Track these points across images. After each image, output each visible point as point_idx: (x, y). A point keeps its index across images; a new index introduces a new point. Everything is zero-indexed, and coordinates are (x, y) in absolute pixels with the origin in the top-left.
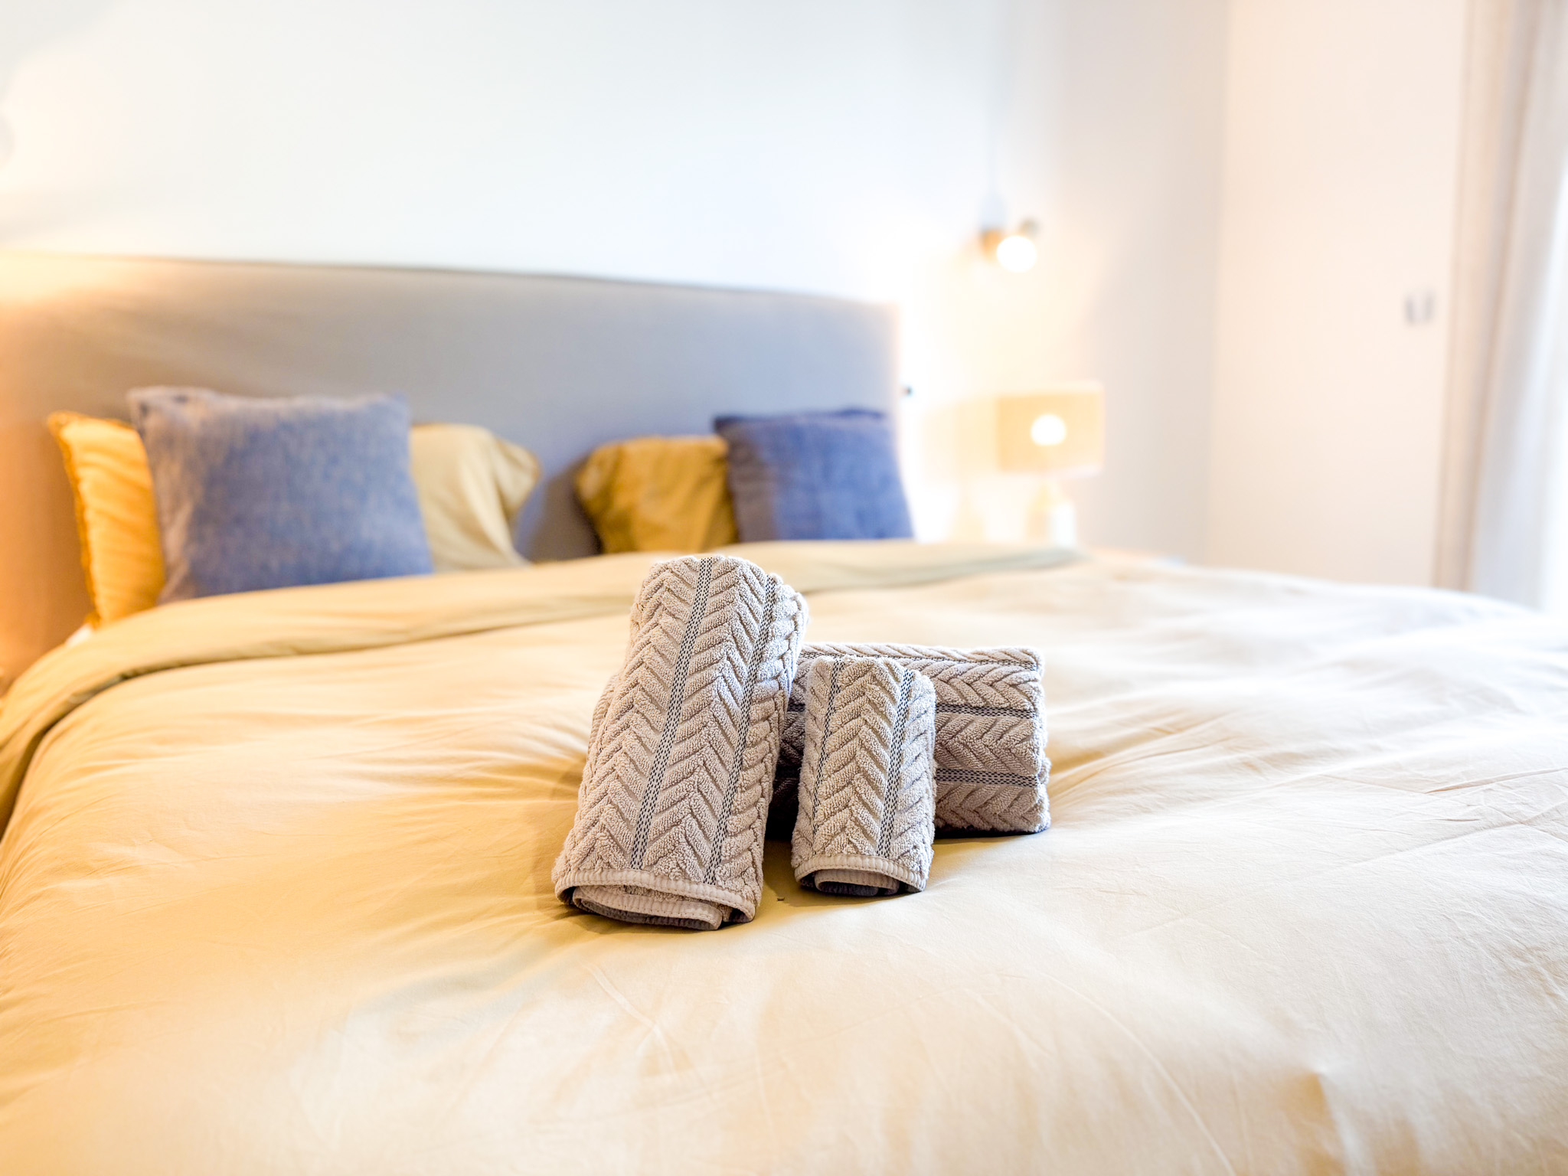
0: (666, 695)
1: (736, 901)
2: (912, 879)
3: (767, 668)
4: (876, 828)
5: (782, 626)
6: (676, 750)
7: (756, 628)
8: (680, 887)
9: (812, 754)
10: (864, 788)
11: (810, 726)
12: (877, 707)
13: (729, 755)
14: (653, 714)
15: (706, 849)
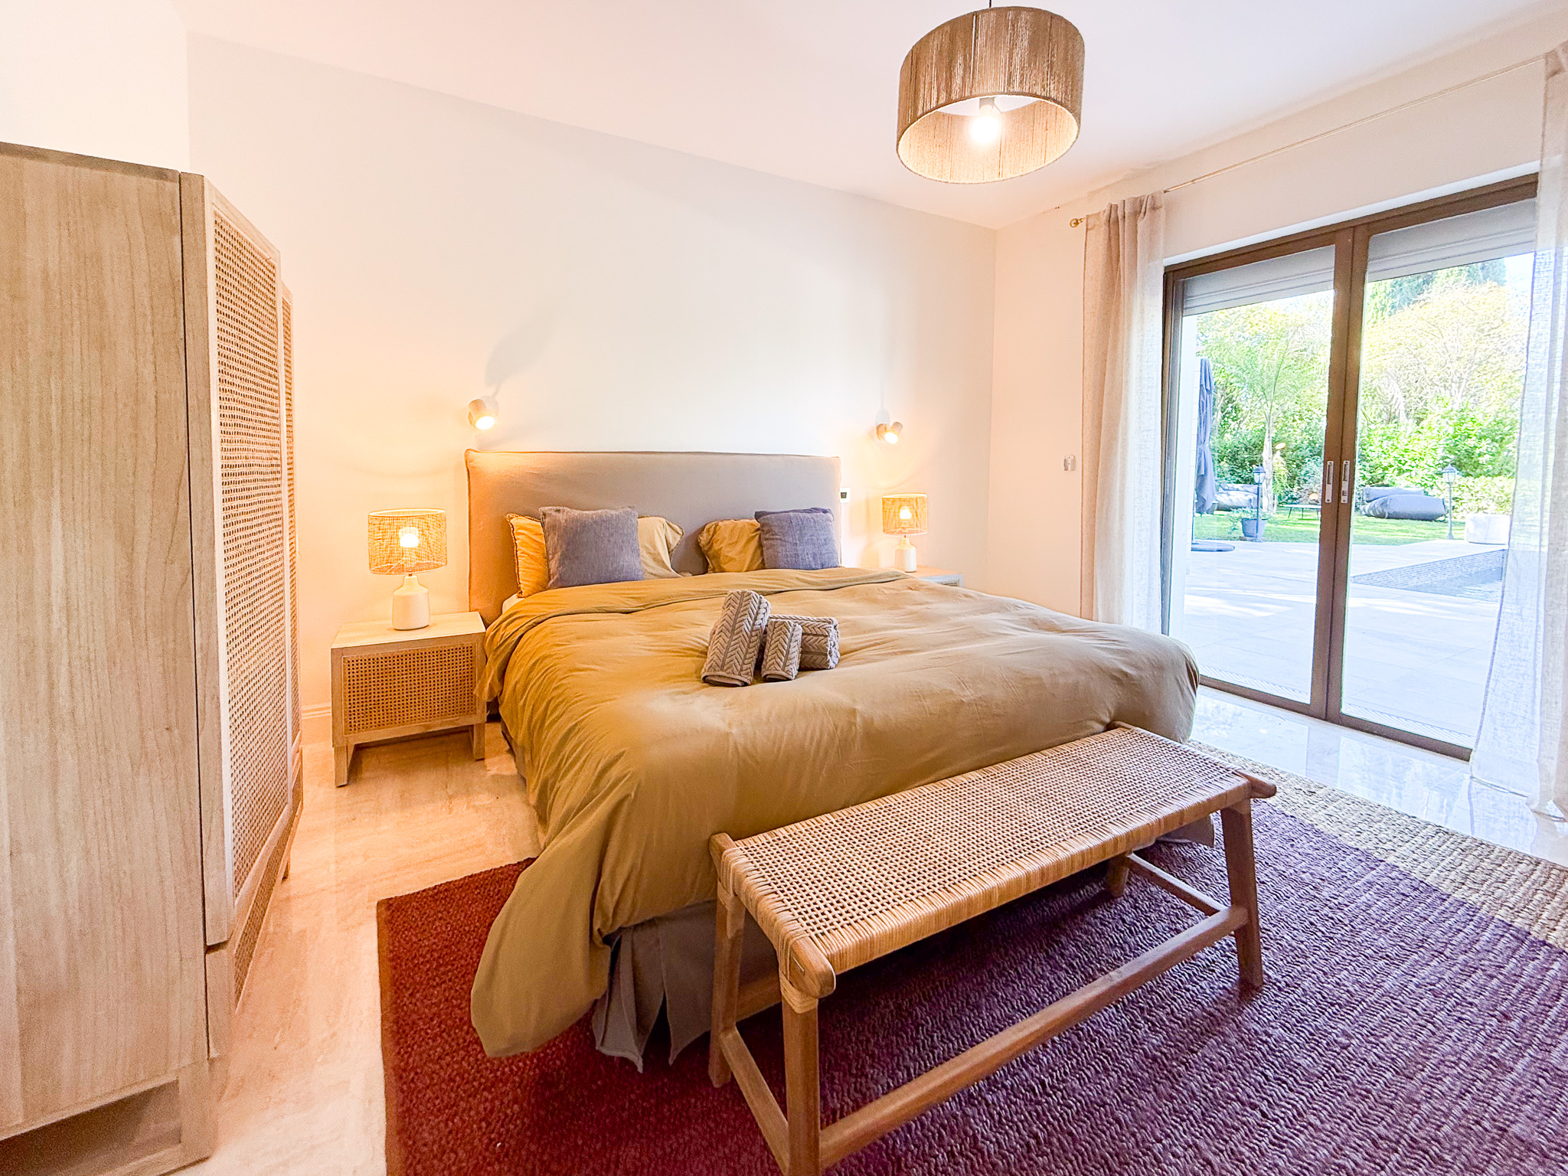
0: (731, 629)
1: (745, 680)
2: (790, 677)
3: (757, 622)
4: (782, 664)
5: (763, 610)
6: (733, 643)
7: (755, 611)
8: (733, 676)
9: (768, 645)
10: (779, 654)
11: (768, 638)
12: (785, 633)
13: (746, 644)
14: (727, 633)
15: (739, 668)
